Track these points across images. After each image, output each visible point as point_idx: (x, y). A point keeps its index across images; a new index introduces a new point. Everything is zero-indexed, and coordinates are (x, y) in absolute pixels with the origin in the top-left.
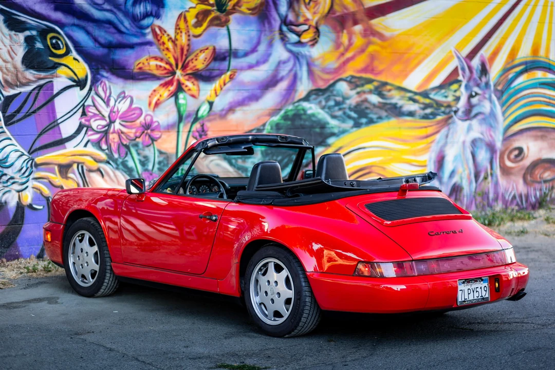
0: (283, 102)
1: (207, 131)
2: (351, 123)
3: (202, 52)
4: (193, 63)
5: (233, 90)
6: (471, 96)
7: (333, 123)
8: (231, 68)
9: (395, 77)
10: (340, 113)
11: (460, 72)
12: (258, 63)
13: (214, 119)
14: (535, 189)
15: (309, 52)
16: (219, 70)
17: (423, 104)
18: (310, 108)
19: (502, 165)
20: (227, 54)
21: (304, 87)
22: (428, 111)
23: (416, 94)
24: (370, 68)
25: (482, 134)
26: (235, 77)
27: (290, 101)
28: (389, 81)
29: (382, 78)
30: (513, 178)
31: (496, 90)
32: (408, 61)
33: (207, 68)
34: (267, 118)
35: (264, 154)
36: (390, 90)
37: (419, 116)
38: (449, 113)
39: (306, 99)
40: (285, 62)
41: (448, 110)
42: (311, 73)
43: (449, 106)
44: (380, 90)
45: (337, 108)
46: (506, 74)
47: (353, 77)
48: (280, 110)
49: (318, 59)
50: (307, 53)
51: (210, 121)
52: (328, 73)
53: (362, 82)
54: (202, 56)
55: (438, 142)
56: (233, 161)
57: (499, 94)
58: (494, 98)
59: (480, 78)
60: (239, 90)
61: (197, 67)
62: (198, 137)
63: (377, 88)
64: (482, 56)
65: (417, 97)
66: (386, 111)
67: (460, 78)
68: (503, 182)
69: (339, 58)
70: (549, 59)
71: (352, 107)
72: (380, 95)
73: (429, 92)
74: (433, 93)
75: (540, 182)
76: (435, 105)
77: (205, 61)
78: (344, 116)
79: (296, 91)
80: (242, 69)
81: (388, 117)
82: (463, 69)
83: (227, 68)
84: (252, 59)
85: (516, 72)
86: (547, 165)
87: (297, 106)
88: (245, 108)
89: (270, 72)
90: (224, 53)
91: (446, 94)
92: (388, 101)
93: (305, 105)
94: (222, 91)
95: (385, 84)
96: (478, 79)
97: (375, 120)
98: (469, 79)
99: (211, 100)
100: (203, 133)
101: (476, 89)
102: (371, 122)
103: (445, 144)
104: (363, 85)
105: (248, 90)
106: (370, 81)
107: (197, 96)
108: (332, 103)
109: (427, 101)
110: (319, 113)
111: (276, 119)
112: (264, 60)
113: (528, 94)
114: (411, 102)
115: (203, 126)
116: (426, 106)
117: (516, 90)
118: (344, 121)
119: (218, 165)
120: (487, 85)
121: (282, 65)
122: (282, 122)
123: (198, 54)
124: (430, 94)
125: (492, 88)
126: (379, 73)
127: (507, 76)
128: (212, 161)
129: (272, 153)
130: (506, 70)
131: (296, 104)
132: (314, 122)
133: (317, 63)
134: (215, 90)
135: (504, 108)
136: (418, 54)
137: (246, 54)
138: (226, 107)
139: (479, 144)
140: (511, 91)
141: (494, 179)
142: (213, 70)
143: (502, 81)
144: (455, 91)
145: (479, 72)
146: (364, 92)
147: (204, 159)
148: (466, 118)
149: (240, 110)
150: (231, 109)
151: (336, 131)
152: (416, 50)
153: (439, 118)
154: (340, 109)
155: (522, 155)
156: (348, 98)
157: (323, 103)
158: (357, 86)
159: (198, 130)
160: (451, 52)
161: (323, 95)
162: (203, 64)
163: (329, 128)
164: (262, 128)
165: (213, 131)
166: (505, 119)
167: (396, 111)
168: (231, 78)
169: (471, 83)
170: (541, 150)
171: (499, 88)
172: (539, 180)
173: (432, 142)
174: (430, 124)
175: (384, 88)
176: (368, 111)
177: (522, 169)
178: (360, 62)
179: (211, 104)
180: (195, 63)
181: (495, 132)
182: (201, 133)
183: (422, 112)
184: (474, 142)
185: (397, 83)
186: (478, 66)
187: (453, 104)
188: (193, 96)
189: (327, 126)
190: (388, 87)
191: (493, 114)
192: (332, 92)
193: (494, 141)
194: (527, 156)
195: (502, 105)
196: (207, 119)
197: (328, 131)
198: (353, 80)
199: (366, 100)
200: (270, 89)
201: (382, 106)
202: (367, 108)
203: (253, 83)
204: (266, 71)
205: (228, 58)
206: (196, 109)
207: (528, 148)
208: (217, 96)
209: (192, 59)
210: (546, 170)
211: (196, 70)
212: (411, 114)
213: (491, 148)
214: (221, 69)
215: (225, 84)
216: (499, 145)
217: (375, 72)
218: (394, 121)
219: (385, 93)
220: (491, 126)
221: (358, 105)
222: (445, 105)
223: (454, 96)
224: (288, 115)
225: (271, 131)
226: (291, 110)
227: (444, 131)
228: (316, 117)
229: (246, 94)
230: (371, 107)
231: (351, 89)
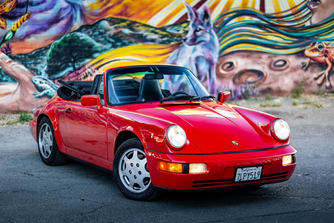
0: (64, 32)
1: (11, 48)
2: (110, 45)
3: (9, 2)
4: (2, 8)
5: (29, 25)
6: (196, 31)
7: (97, 45)
8: (27, 12)
9: (142, 18)
10: (102, 39)
11: (189, 16)
12: (46, 9)
13: (16, 41)
14: (241, 88)
15: (82, 3)
16: (20, 13)
17: (161, 34)
18: (82, 36)
19: (218, 72)
20: (25, 4)
21: (78, 23)
22: (165, 39)
23: (156, 28)
24: (124, 13)
25: (203, 53)
26: (30, 17)
27: (68, 31)
28: (138, 21)
29: (133, 19)
30: (225, 80)
31: (214, 28)
32: (152, 9)
33: (12, 12)
34: (52, 41)
35: (49, 62)
36: (138, 26)
37: (159, 42)
38: (180, 40)
39: (80, 30)
40: (64, 9)
41: (179, 39)
42: (83, 16)
43: (180, 36)
44: (131, 26)
45: (100, 36)
46: (223, 18)
47: (112, 18)
48: (61, 37)
49: (88, 7)
50: (80, 3)
51: (13, 42)
52: (94, 16)
53: (119, 21)
54: (8, 5)
55: (172, 58)
56: (28, 65)
57: (216, 30)
58: (213, 32)
59: (203, 20)
60: (33, 24)
61: (5, 11)
62: (5, 51)
63: (128, 25)
64: (205, 7)
65: (157, 31)
66: (135, 38)
67: (189, 19)
68: (217, 83)
69: (103, 7)
70: (255, 9)
71: (111, 35)
72: (131, 29)
73: (166, 28)
74: (169, 28)
75: (245, 84)
76: (170, 36)
77: (10, 7)
78: (106, 41)
79: (72, 26)
80: (35, 13)
81: (136, 42)
82: (191, 14)
83: (25, 12)
84: (43, 6)
85: (230, 17)
86: (250, 73)
87: (73, 35)
88: (37, 35)
89: (55, 15)
90: (23, 3)
91: (178, 29)
92: (137, 33)
93: (79, 34)
94: (22, 25)
95: (135, 22)
96: (201, 20)
97: (127, 44)
98: (195, 21)
99: (14, 30)
100: (8, 49)
101: (200, 27)
102: (124, 45)
103: (177, 59)
104: (119, 23)
105: (40, 24)
106: (124, 21)
107: (5, 28)
108: (97, 33)
109: (164, 33)
110: (88, 39)
111: (58, 42)
112: (51, 7)
113: (238, 30)
114: (153, 34)
115: (8, 45)
116: (164, 36)
117: (229, 28)
118: (105, 44)
119: (18, 67)
120: (208, 24)
121: (62, 10)
122: (62, 43)
123: (6, 3)
124: (167, 29)
125: (212, 26)
126: (131, 16)
127: (223, 19)
128: (14, 65)
129: (54, 61)
130: (222, 15)
131: (72, 34)
132: (84, 44)
133: (87, 9)
134: (17, 24)
135: (220, 38)
136: (158, 5)
137: (38, 4)
138: (24, 34)
139: (201, 59)
140: (225, 28)
141: (212, 80)
142: (16, 13)
143: (220, 22)
144: (185, 27)
145: (202, 16)
146: (120, 27)
147: (8, 64)
148: (192, 44)
149: (33, 36)
150: (28, 35)
151: (99, 49)
152: (157, 3)
153: (173, 43)
154: (102, 37)
155: (232, 67)
156: (108, 30)
157: (91, 33)
158: (114, 24)
159: (5, 47)
160: (182, 4)
161: (91, 28)
162: (9, 9)
163: (95, 48)
164: (48, 47)
165: (15, 48)
166: (221, 45)
167: (142, 39)
168: (28, 17)
169: (197, 23)
170: (246, 64)
171: (217, 26)
172: (244, 81)
173: (167, 57)
174: (166, 47)
175: (134, 25)
176: (122, 38)
177: (232, 75)
178: (117, 9)
179: (14, 32)
180: (4, 8)
181: (213, 53)
182: (7, 48)
183: (161, 40)
184: (197, 59)
185: (143, 22)
186: (202, 13)
187: (183, 35)
188: (2, 28)
189: (93, 46)
190: (137, 25)
191: (212, 42)
192: (97, 26)
193: (212, 58)
194: (236, 67)
195: (219, 36)
196: (11, 41)
197: (93, 49)
198: (112, 20)
199: (121, 32)
200: (54, 24)
201: (132, 36)
202: (121, 37)
203: (42, 20)
204: (52, 14)
205: (26, 6)
206: (4, 35)
207: (237, 63)
208: (18, 27)
209: (2, 6)
210: (250, 76)
211: (4, 12)
212: (153, 41)
213: (210, 62)
214: (21, 12)
215: (23, 21)
216: (215, 60)
217: (128, 15)
218: (140, 45)
219: (135, 28)
220: (210, 49)
221: (115, 34)
222: (177, 35)
223: (184, 30)
224: (66, 40)
225: (55, 49)
226: (68, 37)
227: (176, 51)
228: (86, 41)
229: (37, 27)
230: (125, 36)
231: (111, 25)
